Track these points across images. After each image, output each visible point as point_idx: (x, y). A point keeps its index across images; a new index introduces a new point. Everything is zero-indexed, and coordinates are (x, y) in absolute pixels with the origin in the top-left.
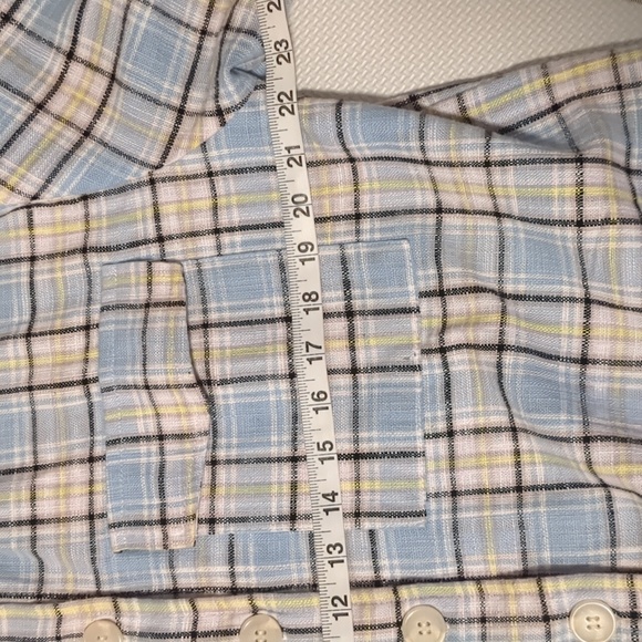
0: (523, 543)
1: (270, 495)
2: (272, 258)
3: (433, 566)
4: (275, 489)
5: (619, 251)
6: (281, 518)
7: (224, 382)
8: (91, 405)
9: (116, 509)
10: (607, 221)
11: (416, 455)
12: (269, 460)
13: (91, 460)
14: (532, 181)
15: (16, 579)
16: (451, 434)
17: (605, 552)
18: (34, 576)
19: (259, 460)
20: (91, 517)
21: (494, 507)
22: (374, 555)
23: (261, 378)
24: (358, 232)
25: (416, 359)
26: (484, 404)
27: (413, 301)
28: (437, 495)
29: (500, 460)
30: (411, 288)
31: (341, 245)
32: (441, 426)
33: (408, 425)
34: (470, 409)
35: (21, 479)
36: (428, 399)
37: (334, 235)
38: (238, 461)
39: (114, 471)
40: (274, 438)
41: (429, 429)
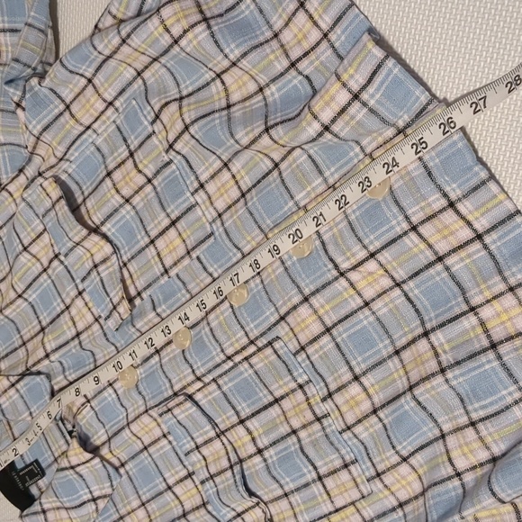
0: (256, 222)
1: (152, 266)
2: (93, 148)
3: (231, 258)
4: (153, 262)
5: (199, 43)
6: (162, 275)
7: (103, 223)
8: (66, 267)
9: (102, 311)
10: (185, 32)
11: (193, 206)
12: (143, 249)
13: (80, 293)
14: (145, 36)
15: (85, 366)
16: (202, 186)
17: (291, 203)
18: (92, 360)
19: (140, 252)
20: (97, 320)
21: (236, 212)
22: (205, 269)
23: (116, 210)
24: (117, 109)
25: (166, 159)
26: (207, 161)
27: (150, 129)
28: (214, 221)
29: (228, 186)
30: (146, 123)
31: (114, 122)
32: (196, 185)
33: (182, 193)
34: (204, 168)
35: (64, 317)
36: (184, 174)
37: (108, 118)
38: (133, 258)
39: (91, 293)
40: (139, 237)
41: (192, 190)
